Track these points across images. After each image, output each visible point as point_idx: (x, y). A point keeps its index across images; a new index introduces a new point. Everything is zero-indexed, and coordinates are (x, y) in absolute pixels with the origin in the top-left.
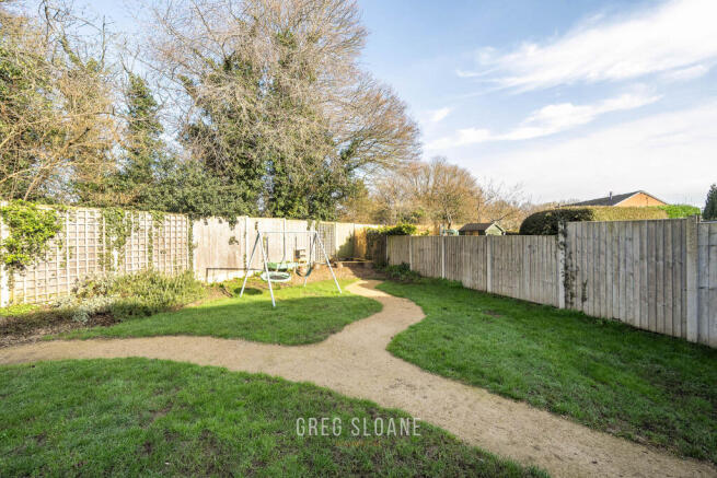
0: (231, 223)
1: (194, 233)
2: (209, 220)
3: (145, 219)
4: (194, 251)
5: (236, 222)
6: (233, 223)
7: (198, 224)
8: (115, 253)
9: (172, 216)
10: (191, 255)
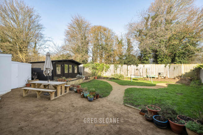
0: (136, 66)
1: (128, 68)
2: (131, 65)
3: (120, 66)
4: (128, 71)
5: (138, 65)
6: (137, 66)
7: (129, 66)
8: (116, 71)
9: (124, 65)
10: (127, 72)
